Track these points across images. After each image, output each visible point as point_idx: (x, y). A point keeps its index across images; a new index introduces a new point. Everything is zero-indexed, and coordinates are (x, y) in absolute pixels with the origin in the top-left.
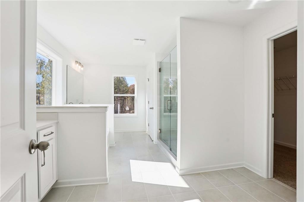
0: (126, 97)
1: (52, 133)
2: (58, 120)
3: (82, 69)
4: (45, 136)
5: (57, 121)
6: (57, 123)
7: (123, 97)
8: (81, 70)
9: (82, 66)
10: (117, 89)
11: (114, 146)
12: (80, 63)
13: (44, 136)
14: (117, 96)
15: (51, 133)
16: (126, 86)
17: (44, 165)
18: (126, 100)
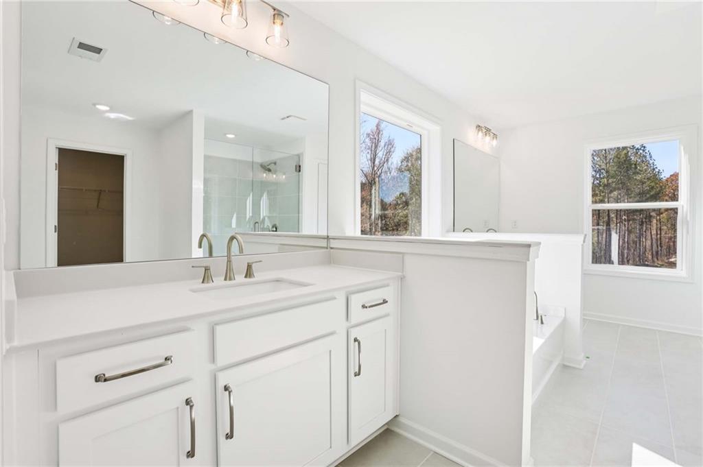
0: (654, 210)
1: (385, 302)
2: (403, 272)
3: (495, 142)
4: (365, 309)
5: (400, 274)
6: (402, 278)
7: (641, 211)
8: (492, 145)
9: (495, 136)
10: (619, 189)
11: (578, 366)
12: (488, 130)
13: (364, 307)
14: (617, 210)
15: (382, 301)
16: (655, 177)
17: (359, 374)
18: (655, 221)
